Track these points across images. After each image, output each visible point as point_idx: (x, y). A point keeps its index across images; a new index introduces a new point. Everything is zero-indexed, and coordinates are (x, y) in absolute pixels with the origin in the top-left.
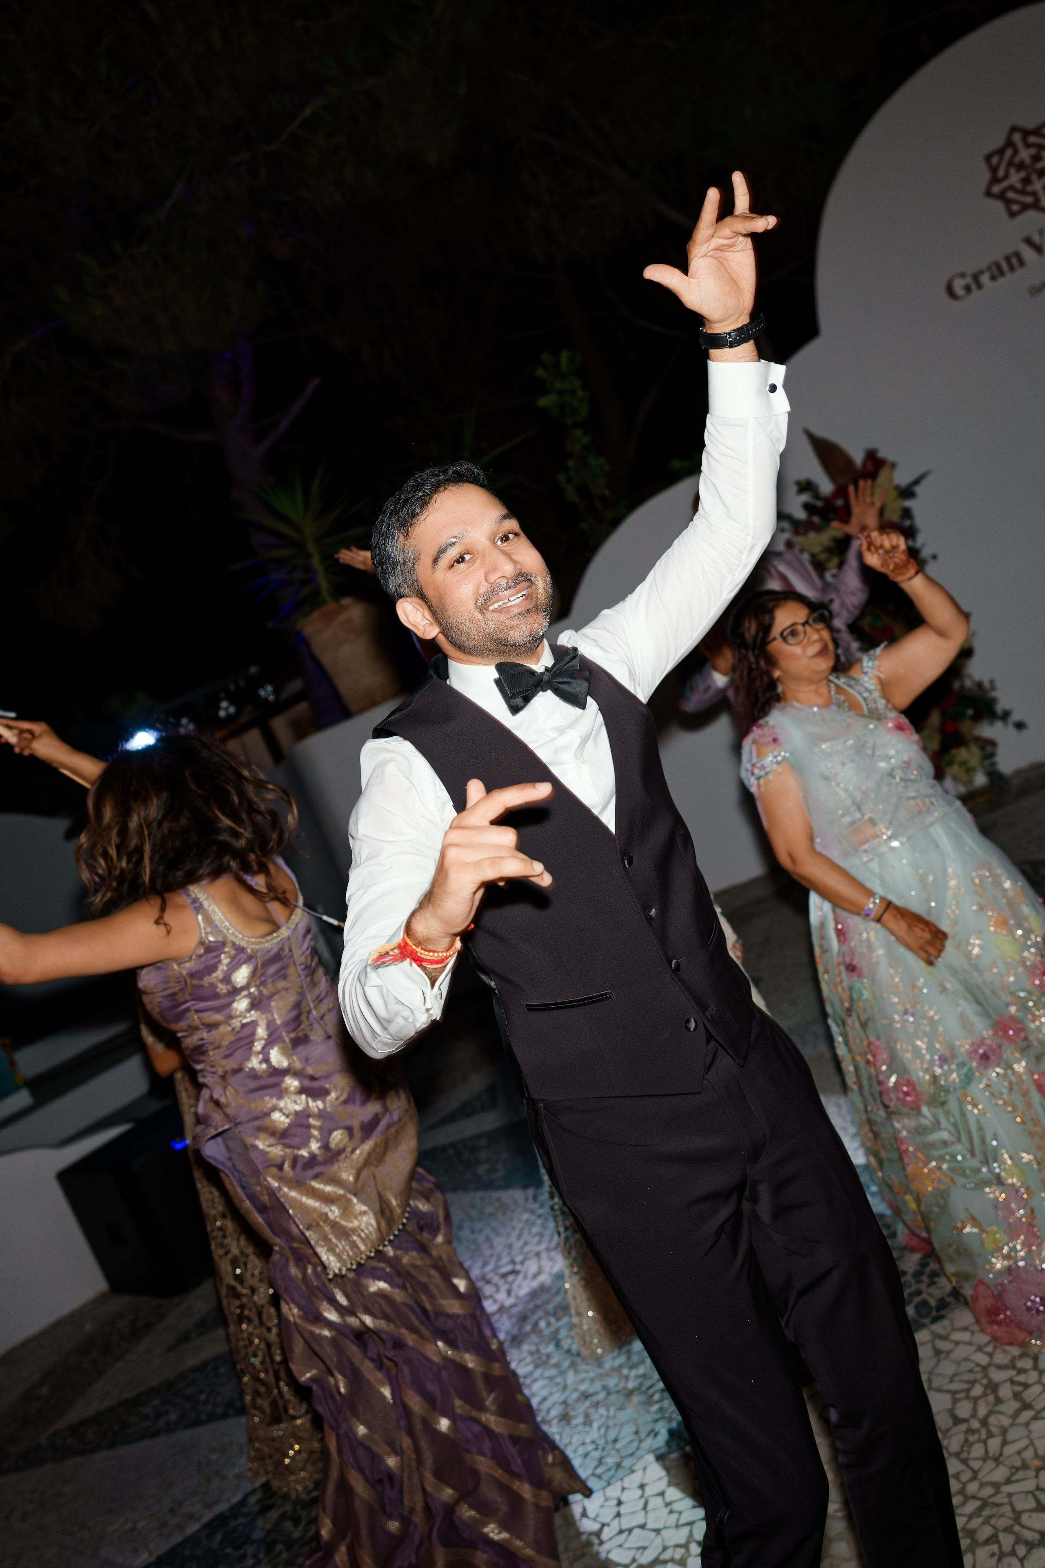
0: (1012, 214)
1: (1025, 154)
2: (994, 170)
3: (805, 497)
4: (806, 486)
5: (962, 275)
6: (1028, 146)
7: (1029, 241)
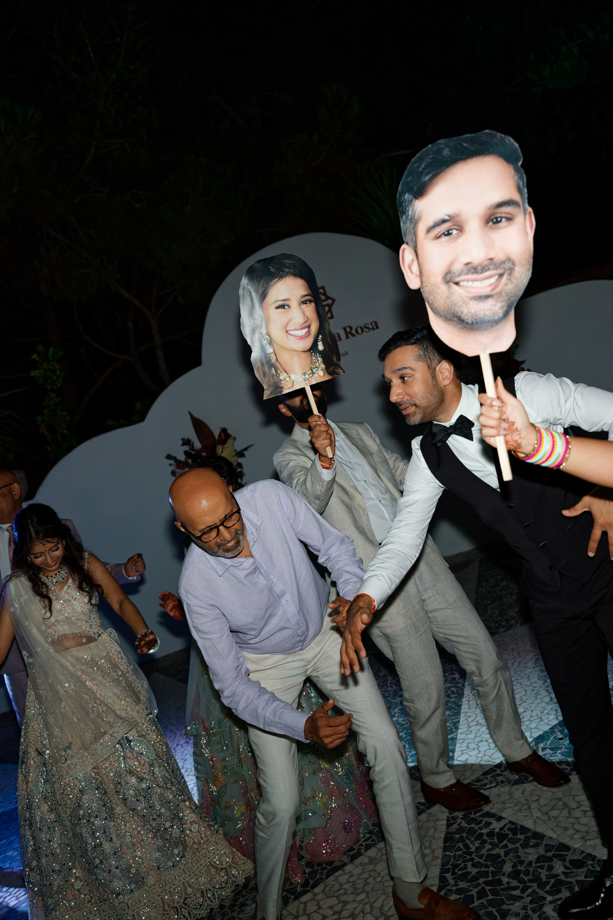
3: (186, 448)
4: (187, 442)
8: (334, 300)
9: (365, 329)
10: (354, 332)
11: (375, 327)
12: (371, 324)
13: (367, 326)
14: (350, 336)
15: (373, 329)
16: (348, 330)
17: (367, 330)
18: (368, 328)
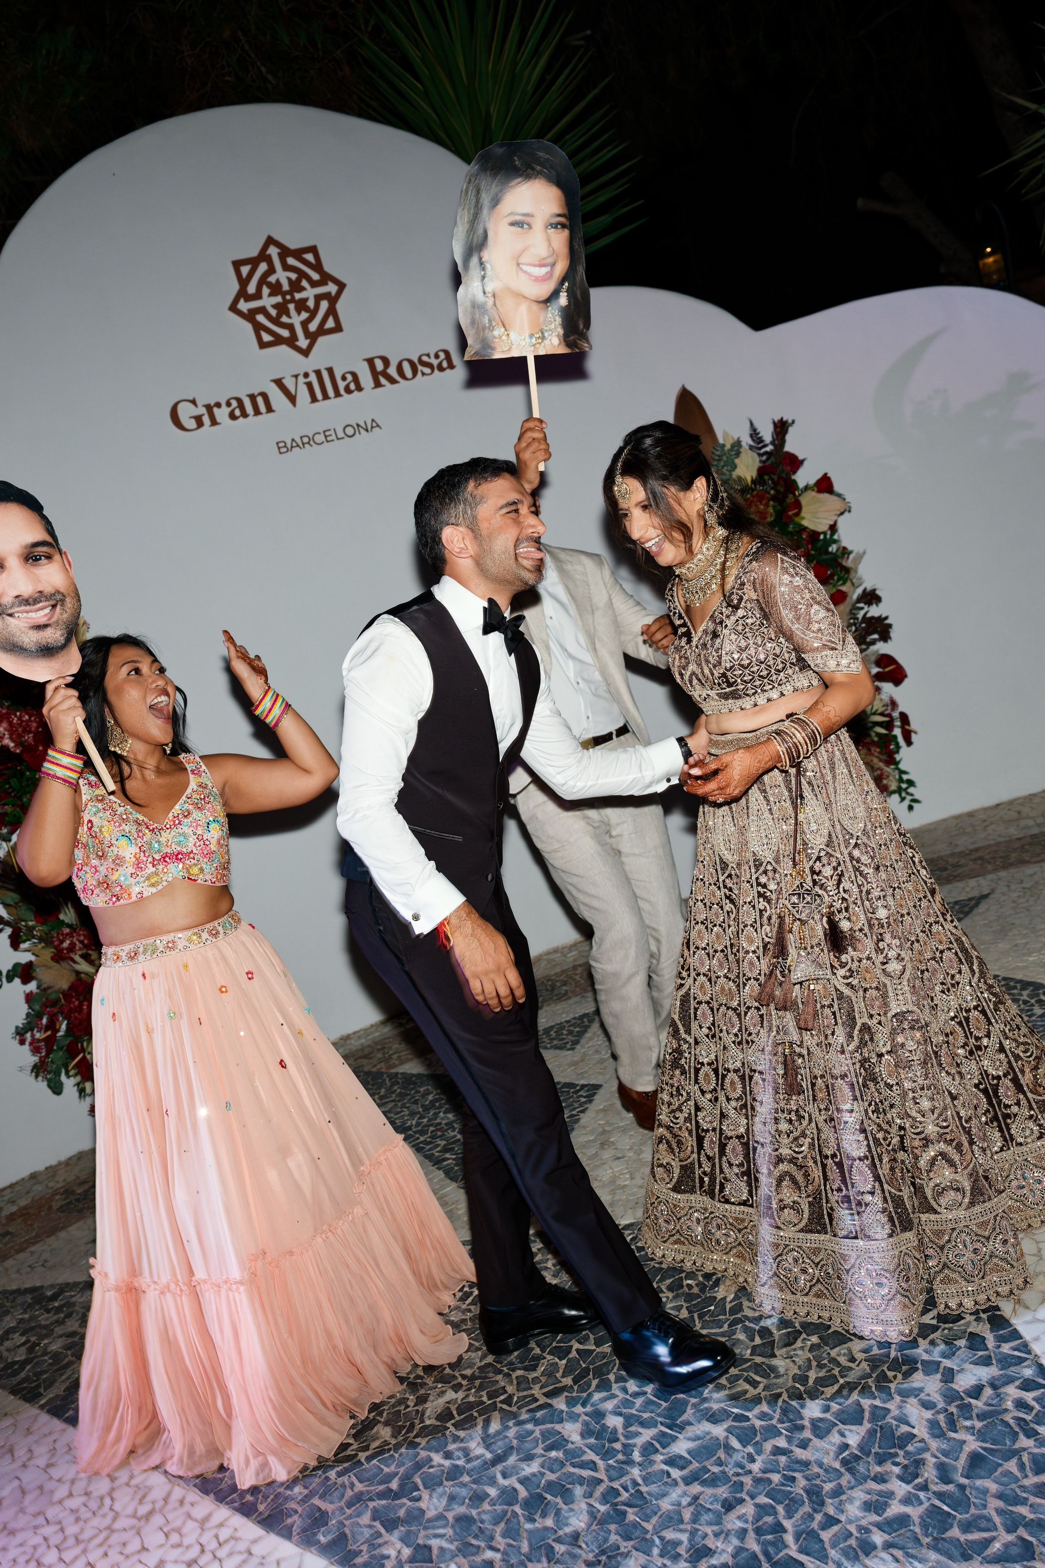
0: (263, 345)
2: (244, 282)
6: (286, 267)
7: (279, 383)
8: (341, 286)
9: (420, 368)
10: (392, 371)
11: (445, 364)
12: (437, 356)
13: (425, 359)
14: (383, 380)
15: (441, 369)
16: (379, 365)
17: (427, 370)
18: (429, 365)
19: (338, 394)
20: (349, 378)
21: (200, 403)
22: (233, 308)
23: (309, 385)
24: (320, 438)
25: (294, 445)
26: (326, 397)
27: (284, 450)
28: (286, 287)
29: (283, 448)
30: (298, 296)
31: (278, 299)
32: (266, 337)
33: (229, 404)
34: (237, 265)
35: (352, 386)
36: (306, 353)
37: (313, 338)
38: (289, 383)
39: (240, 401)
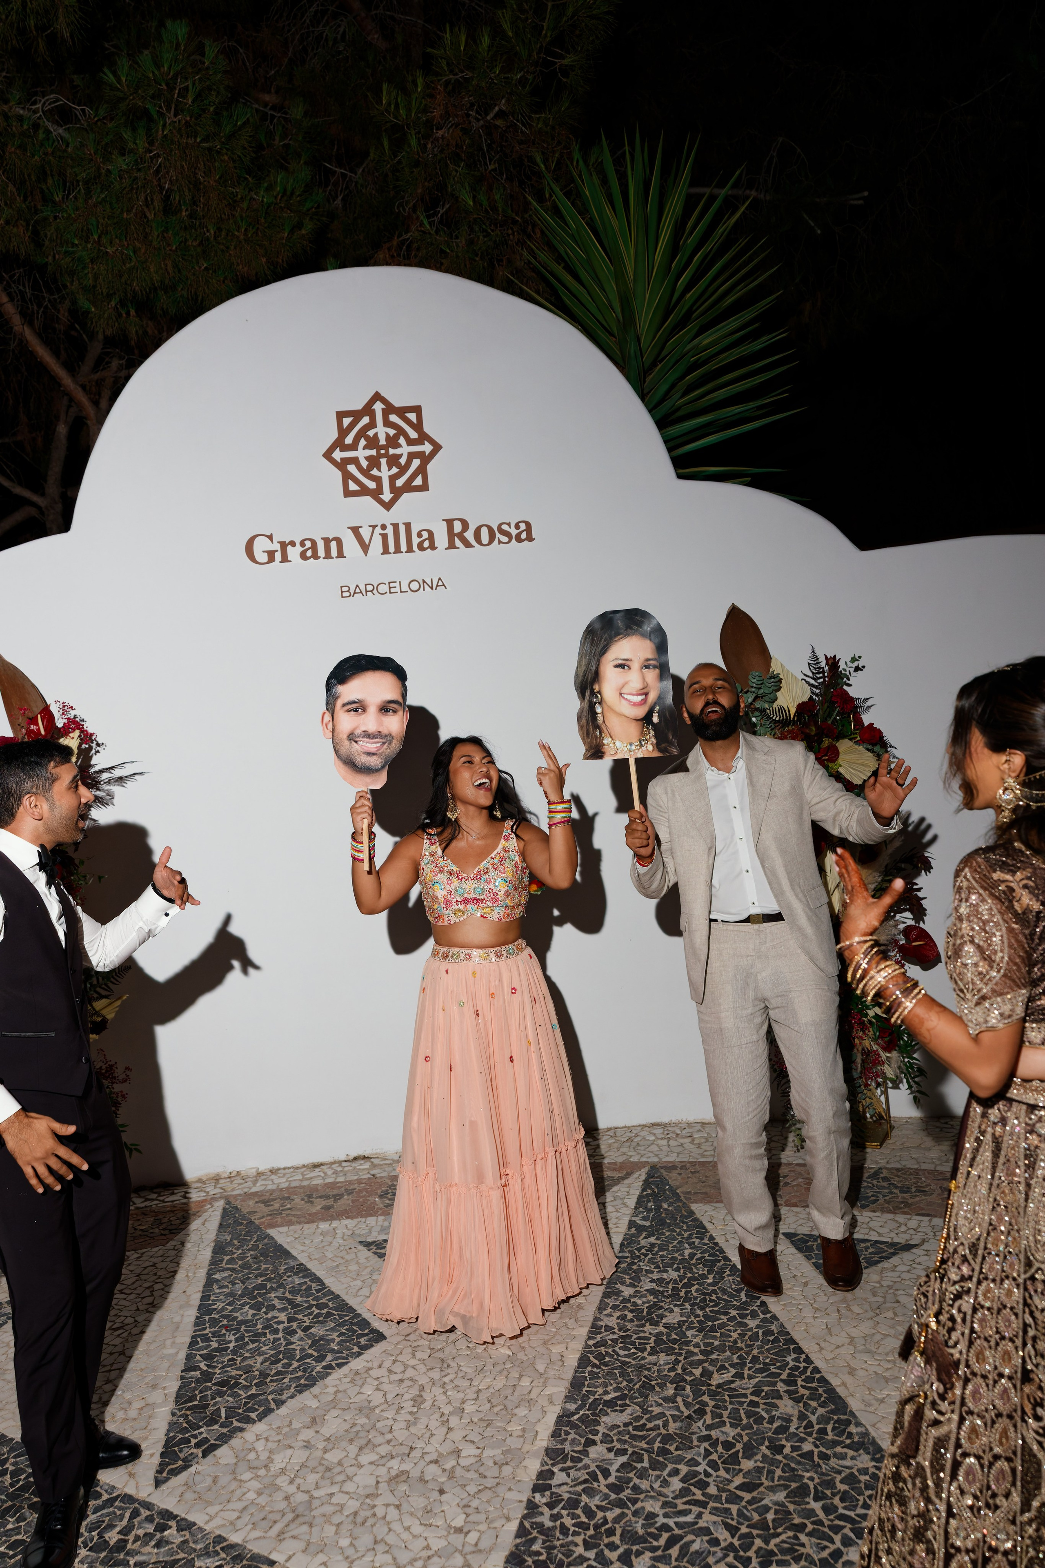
0: (348, 493)
1: (381, 432)
2: (343, 432)
5: (270, 537)
6: (387, 423)
7: (355, 530)
8: (437, 447)
9: (498, 535)
10: (469, 535)
11: (524, 535)
12: (517, 526)
13: (505, 527)
14: (458, 543)
15: (519, 539)
16: (458, 527)
17: (505, 539)
18: (507, 534)
19: (410, 550)
20: (425, 535)
21: (275, 540)
22: (328, 455)
23: (384, 537)
24: (384, 588)
25: (358, 591)
26: (398, 550)
27: (348, 594)
28: (383, 442)
29: (346, 592)
30: (392, 451)
31: (373, 452)
32: (353, 486)
33: (302, 544)
34: (341, 415)
35: (426, 544)
36: (388, 506)
37: (397, 493)
38: (365, 533)
39: (314, 543)
